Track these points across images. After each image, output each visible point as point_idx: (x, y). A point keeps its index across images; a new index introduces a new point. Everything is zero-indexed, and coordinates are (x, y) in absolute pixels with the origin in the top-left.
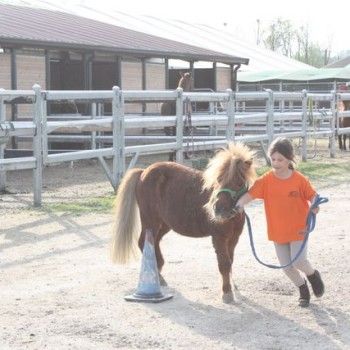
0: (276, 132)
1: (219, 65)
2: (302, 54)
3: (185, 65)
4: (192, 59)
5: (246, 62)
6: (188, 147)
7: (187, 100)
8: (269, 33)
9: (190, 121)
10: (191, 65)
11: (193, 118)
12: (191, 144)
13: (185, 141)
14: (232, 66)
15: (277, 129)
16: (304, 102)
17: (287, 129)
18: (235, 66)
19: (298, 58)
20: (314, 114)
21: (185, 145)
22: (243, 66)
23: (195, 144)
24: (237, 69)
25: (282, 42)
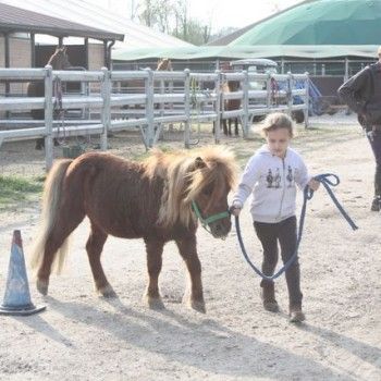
0: (155, 116)
1: (91, 41)
2: (180, 31)
3: (53, 41)
4: (61, 34)
5: (121, 38)
6: (59, 132)
7: (57, 80)
8: (144, 8)
9: (61, 103)
10: (61, 41)
11: (64, 100)
12: (61, 129)
13: (55, 125)
14: (105, 42)
15: (157, 112)
16: (187, 82)
17: (166, 112)
18: (109, 43)
19: (176, 35)
20: (198, 95)
21: (55, 129)
22: (118, 43)
23: (67, 129)
24: (111, 45)
25: (158, 18)
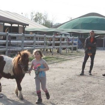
0: (36, 47)
1: (20, 26)
2: (45, 24)
3: (10, 25)
5: (28, 25)
6: (9, 50)
7: (10, 36)
8: (35, 17)
9: (10, 42)
11: (11, 41)
12: (10, 49)
13: (8, 48)
14: (23, 26)
15: (36, 46)
16: (45, 38)
17: (39, 46)
18: (25, 26)
19: (43, 25)
20: (48, 42)
21: (8, 49)
22: (27, 27)
23: (12, 49)
24: (25, 27)
25: (39, 20)
